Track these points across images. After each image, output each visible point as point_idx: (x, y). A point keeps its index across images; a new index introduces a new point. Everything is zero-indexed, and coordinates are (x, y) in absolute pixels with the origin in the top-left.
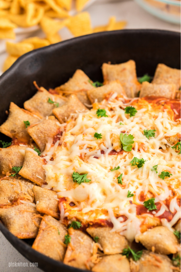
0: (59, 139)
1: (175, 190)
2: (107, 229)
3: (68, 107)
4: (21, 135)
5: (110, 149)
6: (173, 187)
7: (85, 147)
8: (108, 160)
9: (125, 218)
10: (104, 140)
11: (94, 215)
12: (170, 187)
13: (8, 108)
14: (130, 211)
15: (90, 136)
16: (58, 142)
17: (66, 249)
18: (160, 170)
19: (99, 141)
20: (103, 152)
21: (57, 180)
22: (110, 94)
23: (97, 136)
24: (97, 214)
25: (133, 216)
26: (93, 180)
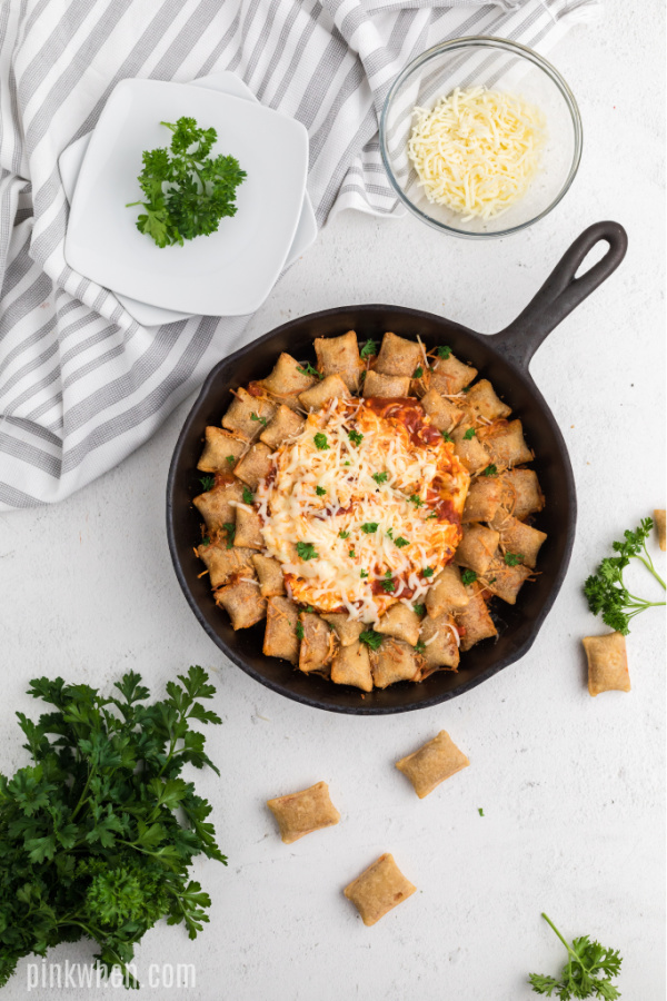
0: (273, 480)
1: (414, 561)
2: (343, 616)
3: (279, 431)
4: (225, 471)
5: (337, 508)
6: (411, 558)
7: (307, 504)
8: (336, 522)
9: (361, 603)
10: (329, 496)
11: (326, 602)
12: (407, 557)
13: (204, 435)
14: (365, 594)
15: (311, 488)
16: (272, 484)
17: (299, 643)
18: (395, 536)
19: (324, 497)
20: (329, 513)
21: (278, 549)
22: (328, 402)
23: (320, 491)
24: (330, 601)
25: (369, 599)
26: (321, 555)
